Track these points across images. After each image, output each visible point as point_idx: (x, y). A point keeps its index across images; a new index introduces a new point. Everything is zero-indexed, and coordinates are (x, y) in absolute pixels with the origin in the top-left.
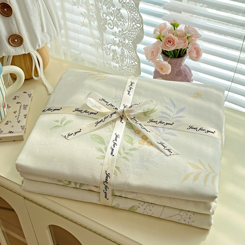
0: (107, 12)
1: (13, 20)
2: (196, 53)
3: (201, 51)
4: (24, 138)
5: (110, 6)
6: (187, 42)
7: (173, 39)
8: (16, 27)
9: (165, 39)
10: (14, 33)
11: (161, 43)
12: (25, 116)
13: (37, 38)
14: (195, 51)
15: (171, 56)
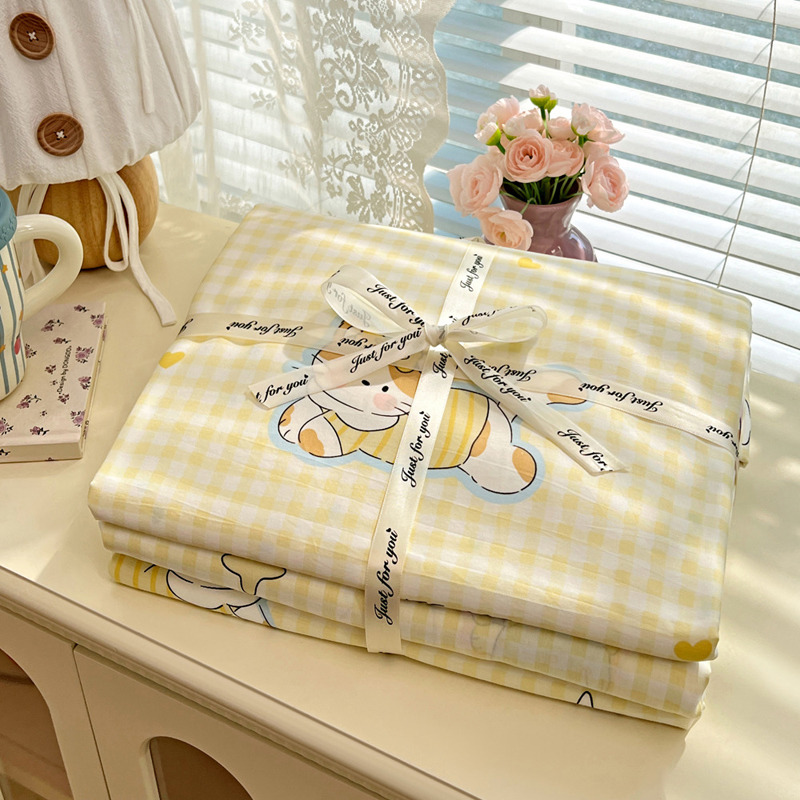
0: (337, 57)
4: (82, 451)
5: (345, 36)
6: (580, 155)
7: (537, 147)
9: (514, 145)
11: (502, 158)
12: (85, 382)
13: (125, 129)
14: (606, 180)
15: (531, 199)
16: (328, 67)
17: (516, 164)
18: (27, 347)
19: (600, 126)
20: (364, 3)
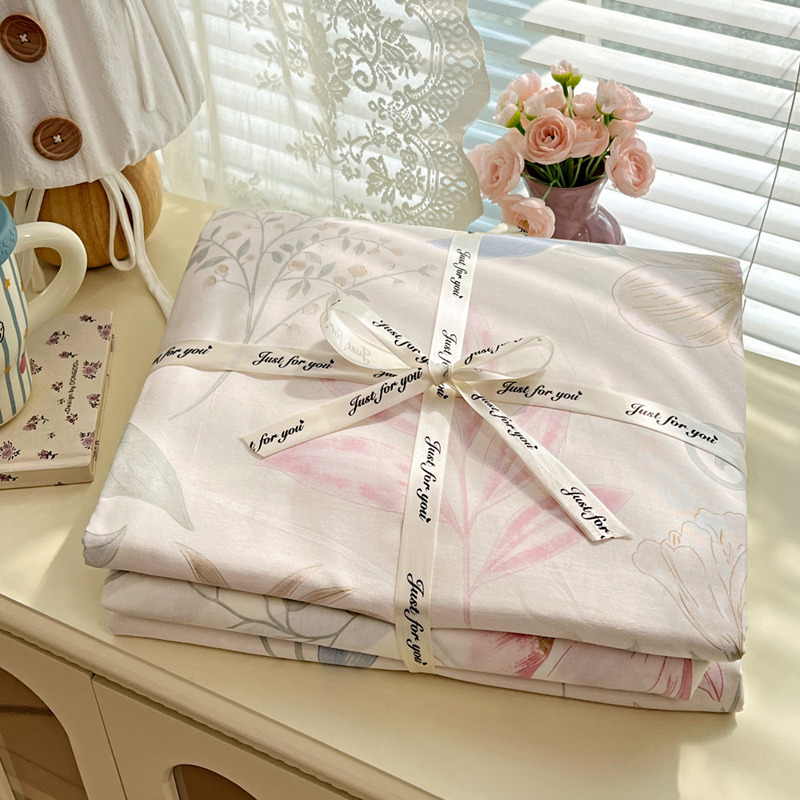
0: (353, 36)
1: (47, 72)
2: (634, 168)
3: (651, 164)
4: (92, 473)
5: (363, 15)
6: (606, 135)
7: (559, 127)
8: (57, 94)
9: (534, 126)
10: (52, 114)
11: (523, 140)
12: (94, 400)
13: (125, 130)
14: (631, 164)
15: (554, 181)
16: (343, 46)
17: (537, 145)
18: (32, 361)
19: (626, 104)
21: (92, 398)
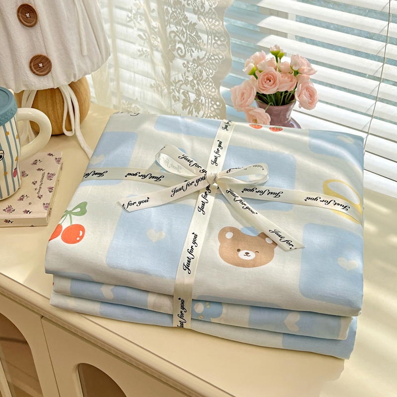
4: (48, 222)
5: (181, 19)
6: (295, 80)
8: (41, 43)
9: (262, 75)
10: (39, 53)
11: (256, 82)
13: (72, 64)
14: (307, 94)
15: (270, 103)
16: (173, 35)
17: (263, 84)
18: (24, 172)
19: (304, 66)
20: (190, 2)
21: (50, 189)
